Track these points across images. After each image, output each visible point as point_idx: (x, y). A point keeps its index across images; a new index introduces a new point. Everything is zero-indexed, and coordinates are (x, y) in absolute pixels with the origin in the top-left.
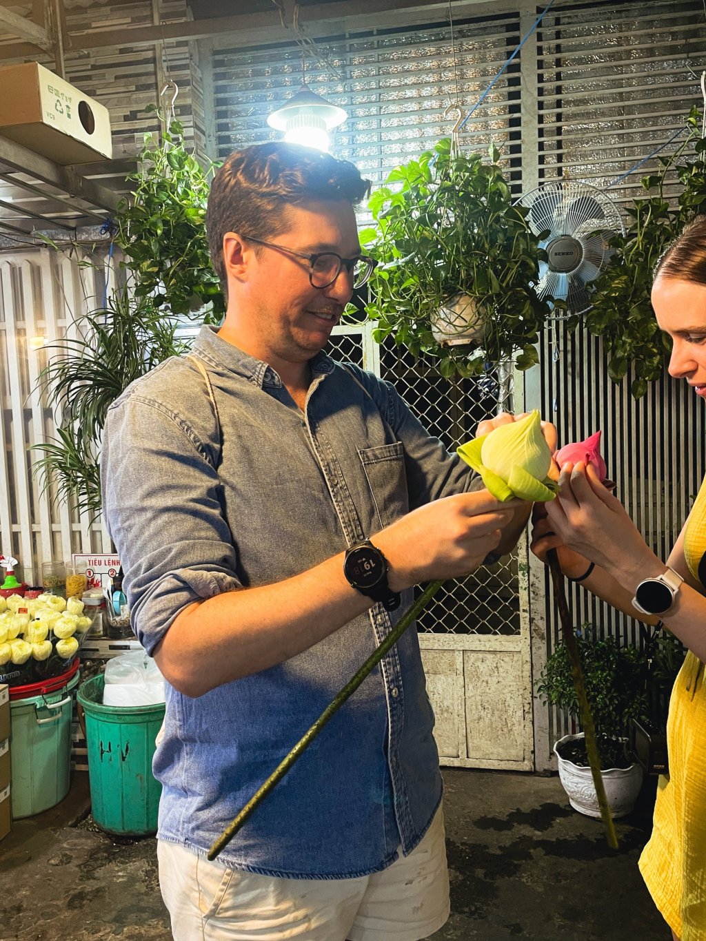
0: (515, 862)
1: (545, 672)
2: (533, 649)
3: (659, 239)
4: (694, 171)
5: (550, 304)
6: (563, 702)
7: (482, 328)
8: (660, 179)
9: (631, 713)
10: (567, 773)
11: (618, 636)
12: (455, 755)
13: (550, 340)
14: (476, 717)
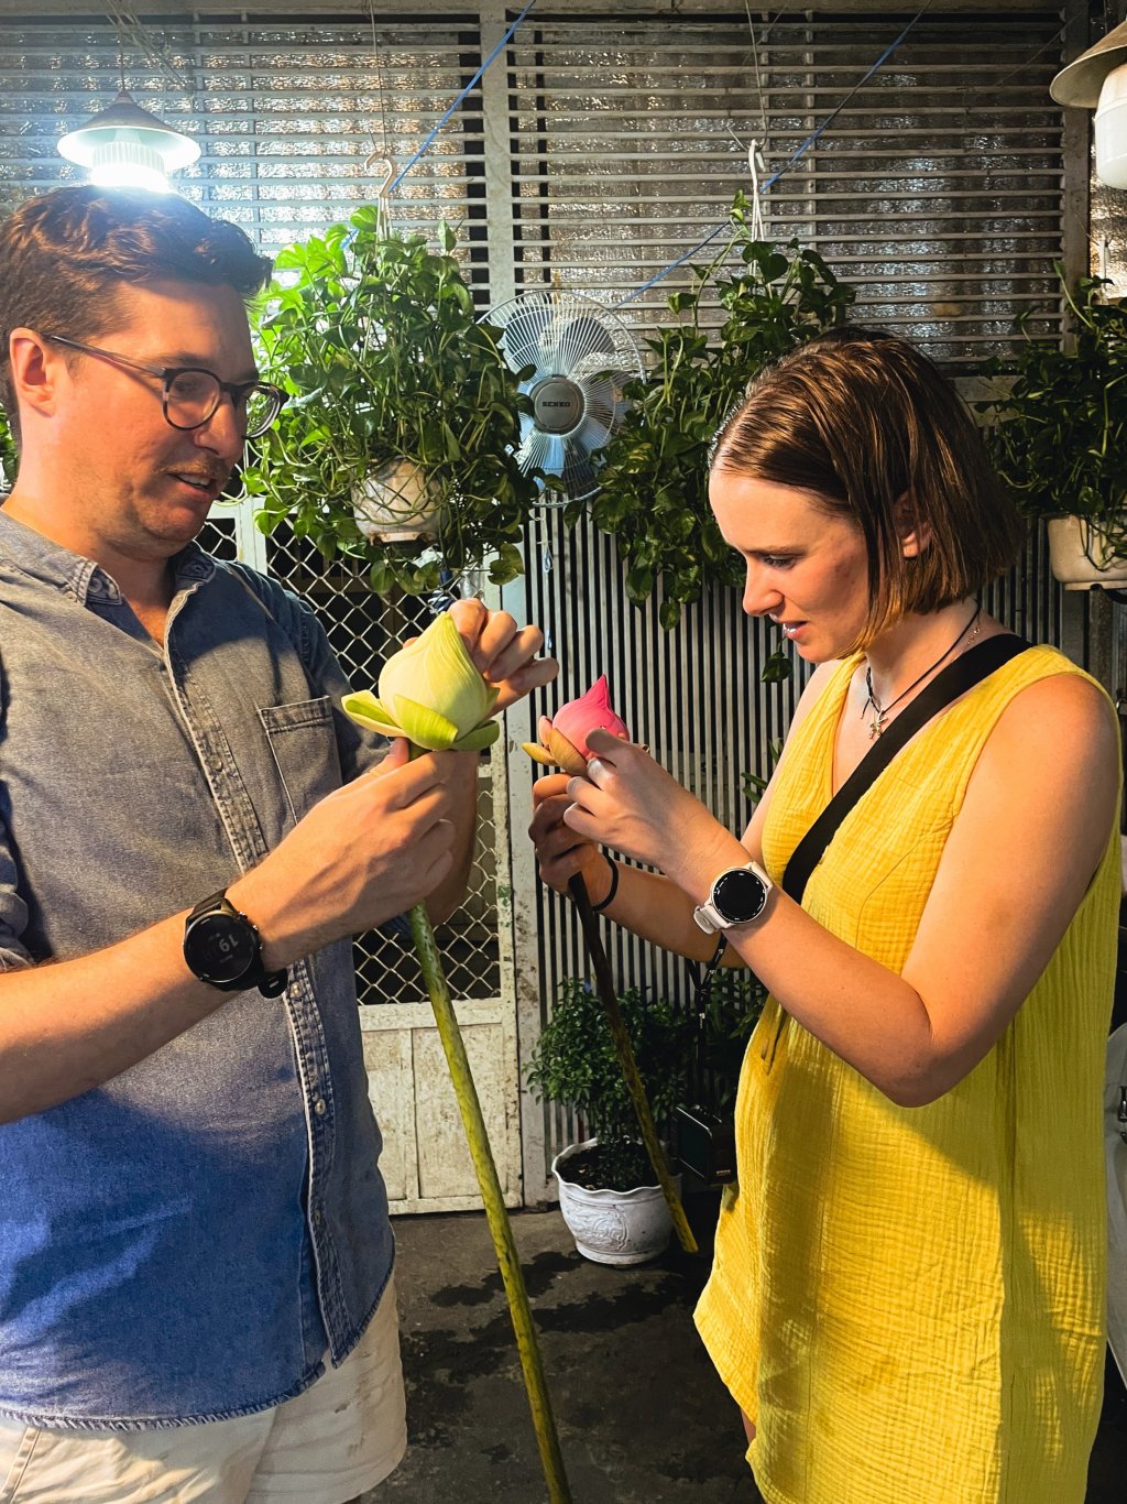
0: (497, 1350)
1: (539, 1052)
2: (520, 1017)
3: (695, 390)
4: (742, 290)
5: (537, 480)
6: (565, 1095)
7: (434, 515)
8: (693, 298)
9: (664, 1101)
10: (571, 1203)
11: (644, 988)
12: (401, 1196)
13: (538, 538)
14: (433, 1132)
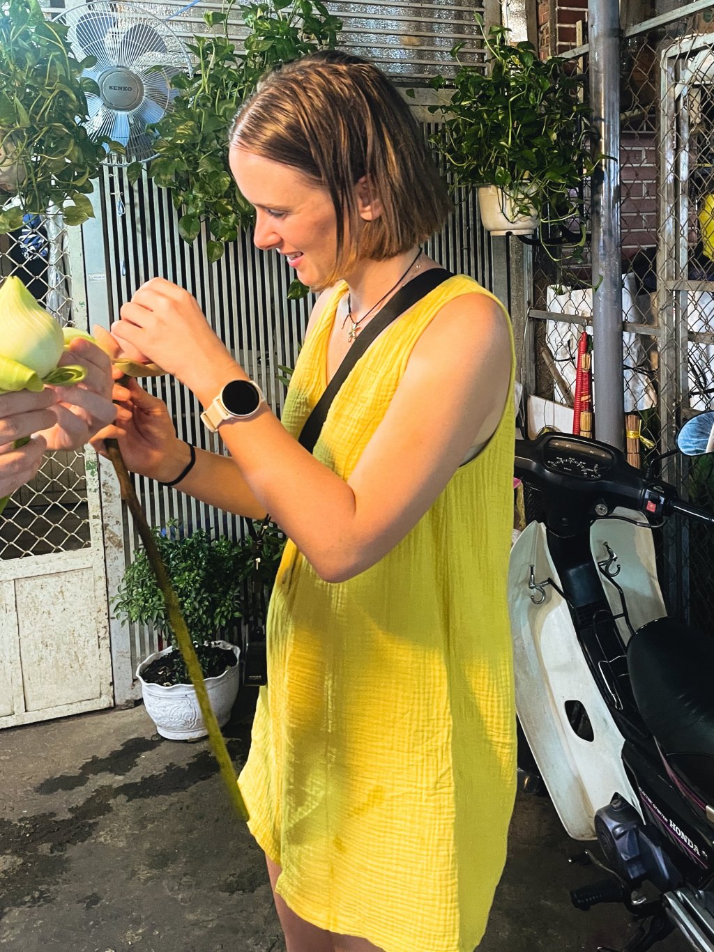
0: (91, 821)
1: (124, 586)
2: (108, 561)
3: (227, 85)
4: (259, 13)
5: (106, 146)
6: (145, 617)
7: (12, 168)
8: (223, 17)
9: (223, 612)
10: (152, 698)
11: (208, 529)
12: (9, 712)
13: (112, 190)
14: (36, 658)
